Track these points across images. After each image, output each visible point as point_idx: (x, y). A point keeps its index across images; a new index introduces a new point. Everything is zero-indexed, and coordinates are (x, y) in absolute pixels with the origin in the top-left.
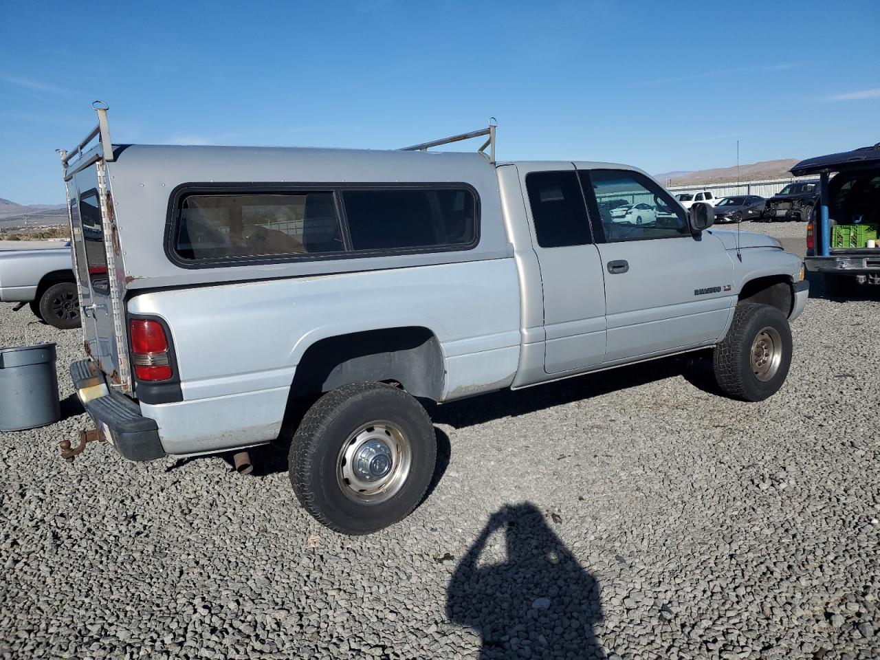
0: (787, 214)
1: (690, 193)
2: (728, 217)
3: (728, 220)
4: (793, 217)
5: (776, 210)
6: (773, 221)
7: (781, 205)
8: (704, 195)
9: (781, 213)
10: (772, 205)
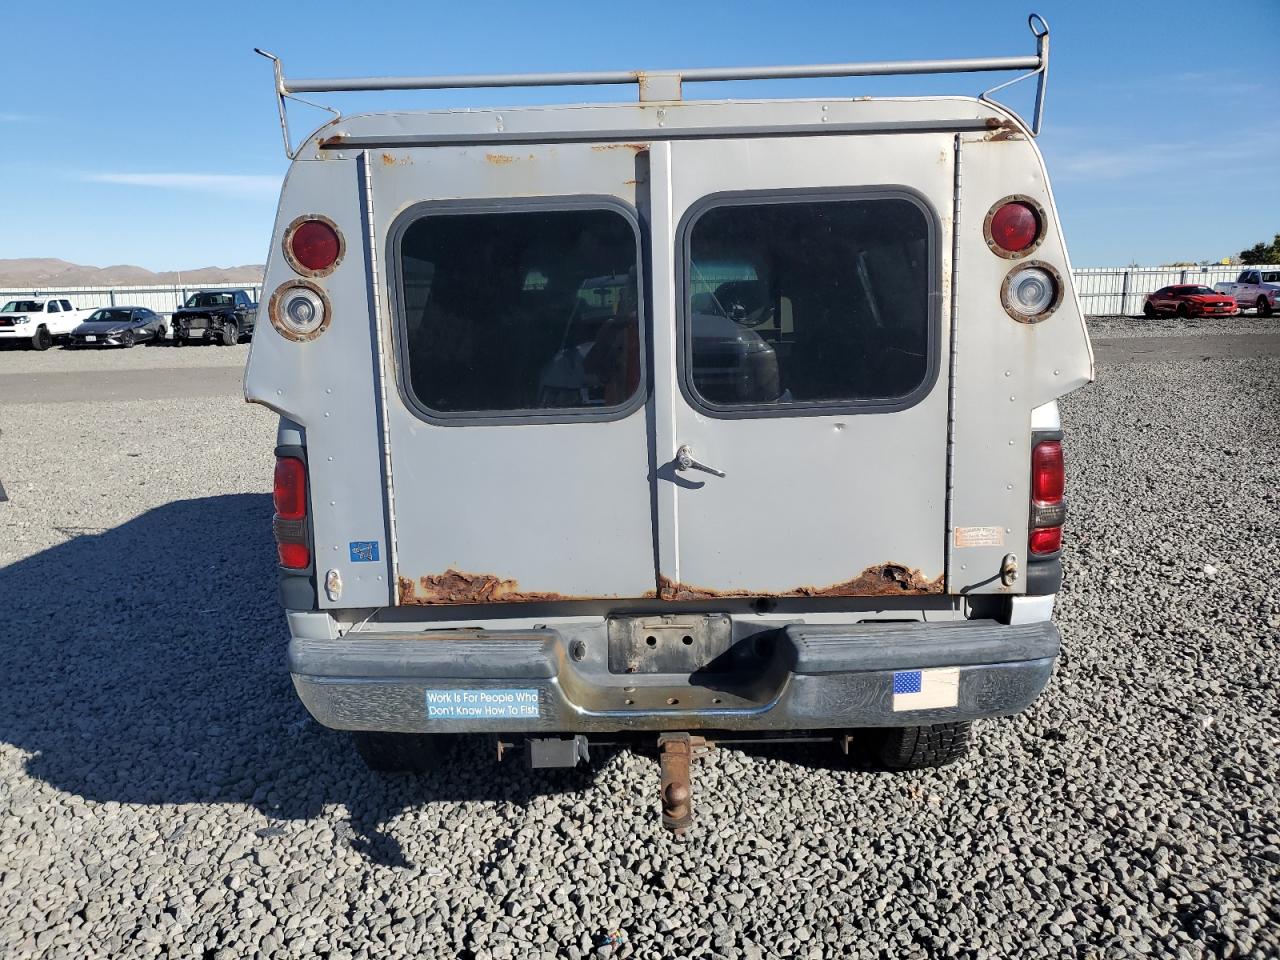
0: (204, 335)
1: (38, 300)
2: (114, 339)
3: (115, 343)
4: (212, 338)
5: (187, 329)
6: (184, 345)
7: (195, 322)
8: (58, 303)
9: (196, 333)
10: (182, 321)
